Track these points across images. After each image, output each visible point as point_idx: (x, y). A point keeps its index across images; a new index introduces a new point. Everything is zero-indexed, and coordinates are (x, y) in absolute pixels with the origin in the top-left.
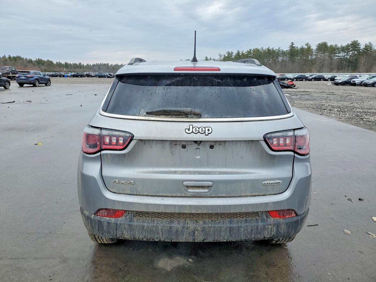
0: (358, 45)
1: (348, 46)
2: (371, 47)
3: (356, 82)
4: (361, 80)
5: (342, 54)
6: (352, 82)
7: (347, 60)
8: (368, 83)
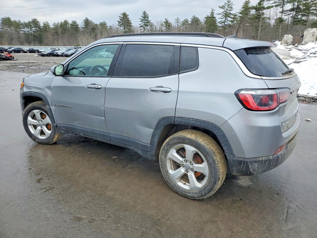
0: (38, 23)
1: (29, 23)
2: (48, 25)
3: (59, 53)
4: (61, 52)
5: (26, 30)
6: (55, 53)
7: (32, 35)
8: (68, 54)
